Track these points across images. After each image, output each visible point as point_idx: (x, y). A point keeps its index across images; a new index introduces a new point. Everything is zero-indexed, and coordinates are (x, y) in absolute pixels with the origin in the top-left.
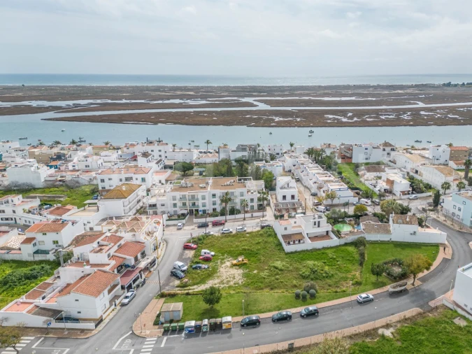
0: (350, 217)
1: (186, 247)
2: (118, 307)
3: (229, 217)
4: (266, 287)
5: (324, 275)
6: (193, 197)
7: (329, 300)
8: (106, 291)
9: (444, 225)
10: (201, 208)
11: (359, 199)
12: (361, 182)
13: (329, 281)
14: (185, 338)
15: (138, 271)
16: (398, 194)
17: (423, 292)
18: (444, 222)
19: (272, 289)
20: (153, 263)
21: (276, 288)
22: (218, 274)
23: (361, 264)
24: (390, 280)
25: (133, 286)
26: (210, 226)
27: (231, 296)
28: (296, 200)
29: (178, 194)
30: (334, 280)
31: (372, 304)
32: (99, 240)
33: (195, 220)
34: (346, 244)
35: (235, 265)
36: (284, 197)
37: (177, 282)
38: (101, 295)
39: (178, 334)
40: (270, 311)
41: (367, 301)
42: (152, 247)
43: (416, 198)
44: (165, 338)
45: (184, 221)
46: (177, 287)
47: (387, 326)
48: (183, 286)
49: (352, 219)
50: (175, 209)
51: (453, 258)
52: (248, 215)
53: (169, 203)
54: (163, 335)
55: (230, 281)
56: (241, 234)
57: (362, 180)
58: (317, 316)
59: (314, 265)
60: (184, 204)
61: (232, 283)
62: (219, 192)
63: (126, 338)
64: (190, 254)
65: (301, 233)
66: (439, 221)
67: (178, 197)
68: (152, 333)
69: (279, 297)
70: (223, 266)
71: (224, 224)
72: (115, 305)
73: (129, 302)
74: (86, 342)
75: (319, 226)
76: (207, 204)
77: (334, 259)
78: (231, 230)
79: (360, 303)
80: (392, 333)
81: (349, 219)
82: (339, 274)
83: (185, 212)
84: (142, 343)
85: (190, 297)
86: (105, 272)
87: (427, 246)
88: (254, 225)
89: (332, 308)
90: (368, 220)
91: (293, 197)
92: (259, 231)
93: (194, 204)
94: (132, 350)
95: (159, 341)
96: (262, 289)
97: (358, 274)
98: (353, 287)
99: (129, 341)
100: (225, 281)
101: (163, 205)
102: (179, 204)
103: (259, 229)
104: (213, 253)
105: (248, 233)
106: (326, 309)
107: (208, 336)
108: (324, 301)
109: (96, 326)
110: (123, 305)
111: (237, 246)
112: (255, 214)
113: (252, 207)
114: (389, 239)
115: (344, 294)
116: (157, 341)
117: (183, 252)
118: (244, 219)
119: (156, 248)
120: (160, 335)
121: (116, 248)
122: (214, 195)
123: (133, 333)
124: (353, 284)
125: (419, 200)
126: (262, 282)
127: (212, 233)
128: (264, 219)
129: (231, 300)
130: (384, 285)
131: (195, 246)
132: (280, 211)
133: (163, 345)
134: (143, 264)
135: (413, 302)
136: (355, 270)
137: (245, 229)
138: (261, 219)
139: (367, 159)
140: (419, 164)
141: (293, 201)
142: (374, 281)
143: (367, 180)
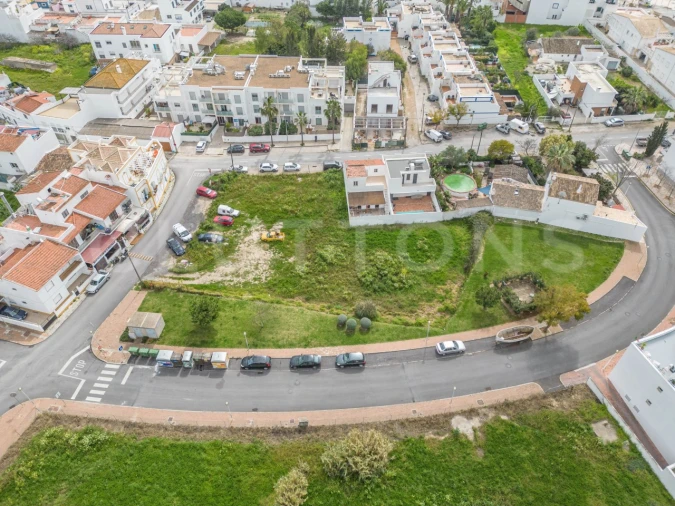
0: (479, 159)
1: (200, 194)
2: (83, 296)
3: (277, 138)
4: (300, 294)
5: (396, 285)
6: (222, 97)
7: (389, 340)
8: (56, 278)
9: (653, 197)
10: (236, 117)
11: (510, 119)
12: (526, 74)
13: (401, 296)
14: (158, 375)
15: (114, 238)
16: (587, 110)
17: (558, 349)
18: (655, 190)
19: (307, 300)
20: (144, 219)
21: (313, 298)
22: (235, 256)
23: (467, 270)
24: (508, 313)
25: (108, 261)
26: (247, 152)
27: (242, 304)
28: (394, 115)
29: (198, 90)
30: (411, 296)
31: (460, 359)
32: (50, 185)
33: (225, 139)
34: (455, 221)
35: (264, 241)
36: (375, 108)
37: (171, 263)
38: (48, 285)
39: (150, 365)
40: (291, 345)
41: (453, 354)
42: (141, 196)
43: (619, 124)
44: (131, 368)
45: (208, 138)
46: (171, 271)
47: (470, 413)
48: (179, 272)
49: (482, 163)
50: (197, 113)
51: (641, 280)
52: (309, 137)
53: (187, 103)
54: (129, 362)
55: (248, 272)
56: (288, 178)
57: (530, 69)
58: (362, 369)
59: (386, 261)
60: (210, 107)
61: (250, 277)
62: (263, 92)
63: (80, 357)
64: (204, 205)
65: (381, 193)
66: (643, 186)
67: (198, 95)
68: (115, 354)
69: (313, 321)
70: (246, 239)
71: (268, 151)
72: (77, 293)
73: (98, 289)
74: (28, 354)
75: (415, 181)
76: (245, 111)
77: (424, 251)
78: (275, 167)
79: (439, 355)
80: (475, 430)
81: (476, 164)
82: (424, 285)
83: (211, 120)
84: (98, 371)
85: (181, 296)
86: (56, 244)
87: (601, 243)
88: (316, 158)
89: (391, 357)
90: (508, 175)
91: (389, 108)
92: (319, 174)
93: (224, 109)
94: (83, 381)
95: (121, 372)
96: (292, 297)
97: (455, 288)
98: (439, 315)
99: (82, 364)
100: (241, 272)
101: (177, 105)
102: (202, 106)
103: (320, 169)
104: (236, 212)
105: (301, 176)
106: (380, 357)
107: (190, 378)
108: (382, 341)
109: (45, 328)
110: (89, 294)
111: (277, 202)
112: (321, 137)
113: (319, 121)
114: (534, 219)
115: (419, 331)
116: (118, 371)
117: (195, 202)
118: (302, 145)
119: (148, 196)
120: (125, 361)
121: (77, 199)
122: (255, 96)
123: (90, 351)
124: (440, 311)
125: (623, 129)
126: (295, 285)
127: (245, 169)
128: (335, 147)
129: (240, 313)
130: (493, 321)
131: (215, 193)
132: (363, 133)
133: (124, 382)
134: (125, 224)
135: (532, 369)
136: (453, 280)
137: (299, 166)
138: (330, 147)
139: (555, 17)
140: (652, 42)
141: (390, 115)
142: (478, 311)
143: (538, 72)
